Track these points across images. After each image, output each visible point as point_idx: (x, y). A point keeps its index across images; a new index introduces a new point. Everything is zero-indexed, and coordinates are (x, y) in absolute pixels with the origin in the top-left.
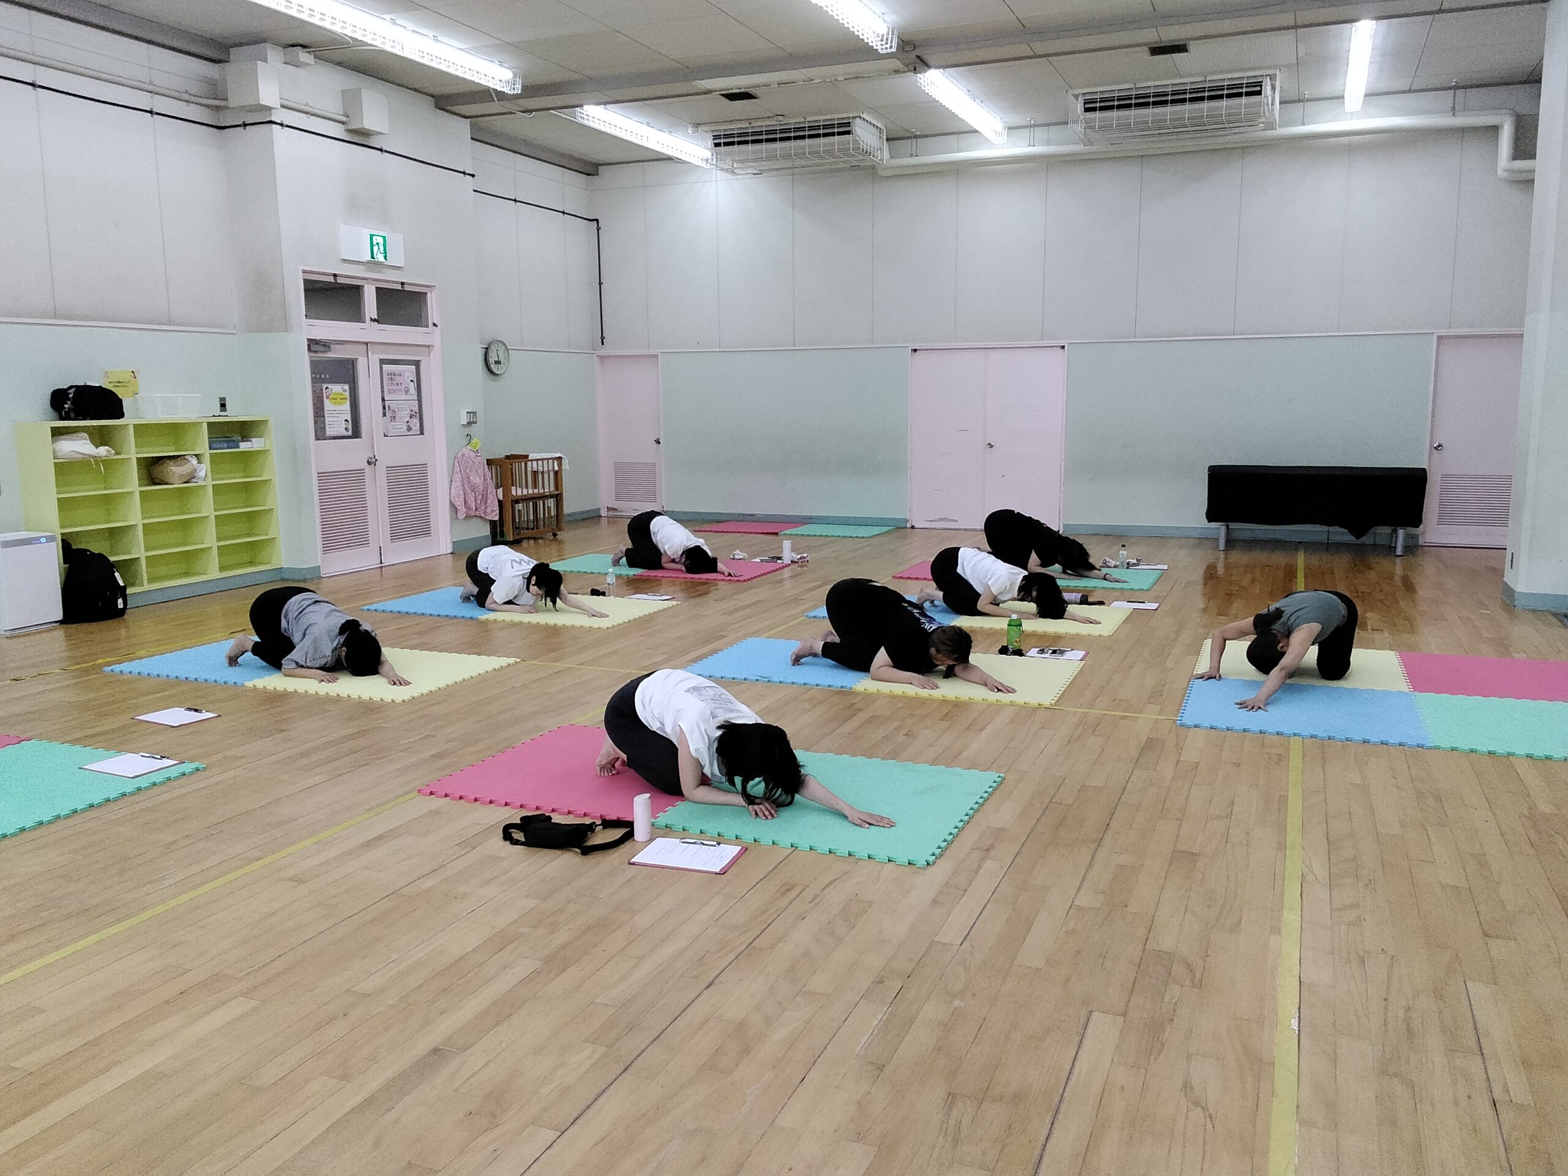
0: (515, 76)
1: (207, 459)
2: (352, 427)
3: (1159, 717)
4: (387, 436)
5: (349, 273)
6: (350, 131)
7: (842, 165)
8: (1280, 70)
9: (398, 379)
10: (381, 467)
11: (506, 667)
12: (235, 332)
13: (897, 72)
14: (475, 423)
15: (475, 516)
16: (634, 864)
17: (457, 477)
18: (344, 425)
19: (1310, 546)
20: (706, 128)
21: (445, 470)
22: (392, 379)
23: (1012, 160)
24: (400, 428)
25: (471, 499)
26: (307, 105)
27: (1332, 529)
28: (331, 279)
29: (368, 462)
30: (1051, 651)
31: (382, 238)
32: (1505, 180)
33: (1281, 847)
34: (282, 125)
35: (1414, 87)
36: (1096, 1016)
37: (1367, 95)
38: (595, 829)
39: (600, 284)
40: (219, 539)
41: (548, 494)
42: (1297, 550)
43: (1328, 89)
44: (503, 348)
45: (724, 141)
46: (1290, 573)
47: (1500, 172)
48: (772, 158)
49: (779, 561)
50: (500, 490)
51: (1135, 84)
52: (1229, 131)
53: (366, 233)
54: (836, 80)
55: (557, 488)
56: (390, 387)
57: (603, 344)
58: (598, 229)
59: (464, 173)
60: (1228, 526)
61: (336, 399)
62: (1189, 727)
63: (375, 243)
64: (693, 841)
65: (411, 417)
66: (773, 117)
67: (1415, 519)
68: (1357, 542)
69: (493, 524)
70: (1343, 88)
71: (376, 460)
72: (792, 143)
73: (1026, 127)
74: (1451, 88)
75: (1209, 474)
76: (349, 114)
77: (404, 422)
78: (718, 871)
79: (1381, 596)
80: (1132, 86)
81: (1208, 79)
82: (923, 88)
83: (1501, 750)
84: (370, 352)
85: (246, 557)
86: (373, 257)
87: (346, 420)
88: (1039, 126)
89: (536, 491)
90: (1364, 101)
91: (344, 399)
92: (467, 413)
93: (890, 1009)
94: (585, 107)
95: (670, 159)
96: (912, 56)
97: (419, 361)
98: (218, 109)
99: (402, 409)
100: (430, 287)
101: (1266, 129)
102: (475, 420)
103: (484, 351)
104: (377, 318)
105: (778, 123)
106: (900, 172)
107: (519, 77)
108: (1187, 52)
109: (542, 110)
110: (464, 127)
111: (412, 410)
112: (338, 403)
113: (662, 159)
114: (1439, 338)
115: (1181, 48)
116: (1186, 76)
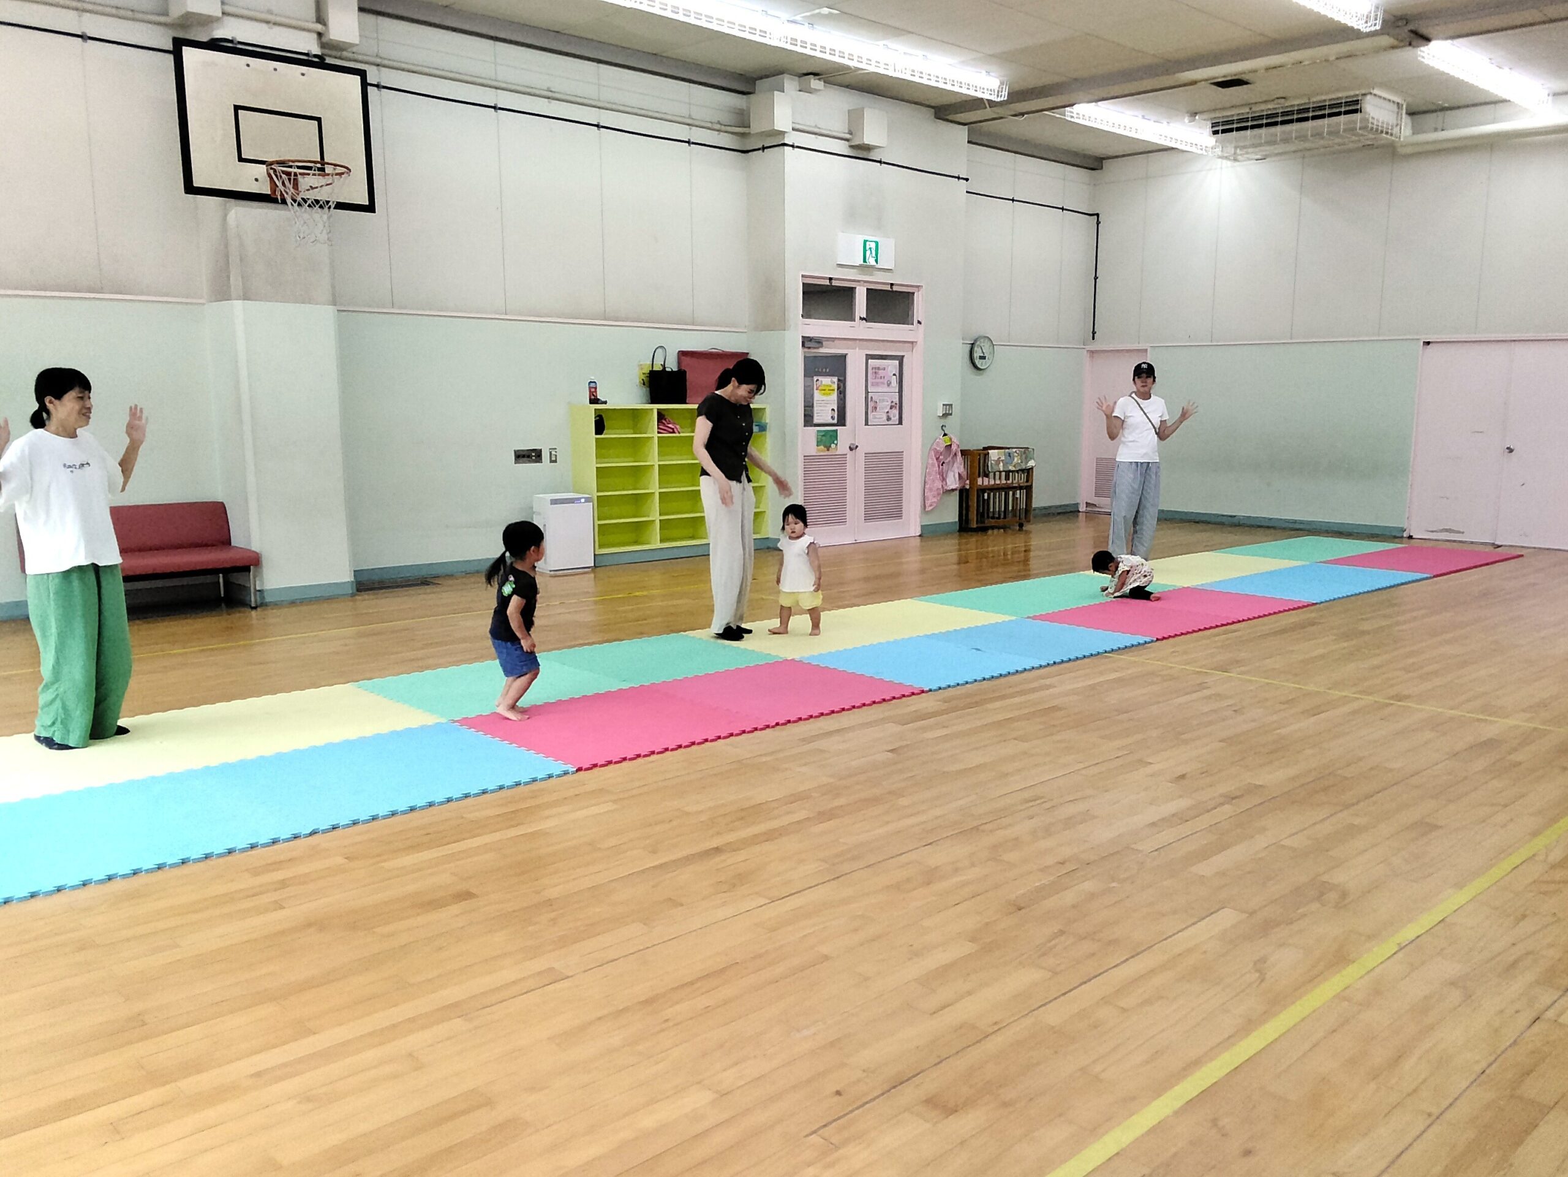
0: (1002, 83)
2: (838, 415)
4: (868, 425)
5: (842, 277)
6: (851, 147)
7: (1351, 146)
9: (882, 373)
10: (860, 453)
12: (745, 330)
13: (1393, 47)
18: (830, 413)
20: (1205, 116)
21: (919, 458)
22: (876, 373)
24: (880, 418)
26: (816, 126)
28: (827, 283)
29: (850, 447)
31: (874, 244)
34: (793, 146)
36: (1226, 910)
39: (1096, 278)
41: (1017, 485)
44: (989, 343)
45: (1223, 128)
48: (1272, 142)
53: (860, 239)
54: (1326, 60)
55: (1027, 481)
56: (874, 381)
57: (1093, 339)
58: (1098, 223)
59: (959, 178)
61: (824, 390)
63: (868, 247)
65: (891, 408)
66: (1273, 100)
71: (857, 446)
72: (1295, 126)
76: (853, 132)
77: (884, 412)
82: (1426, 63)
84: (858, 348)
86: (865, 261)
87: (833, 410)
89: (1004, 482)
91: (833, 390)
92: (944, 405)
94: (1076, 106)
95: (1173, 149)
96: (1405, 31)
97: (903, 356)
98: (743, 135)
99: (883, 400)
100: (918, 287)
102: (950, 412)
103: (969, 346)
104: (865, 317)
105: (1280, 106)
106: (1421, 148)
107: (1006, 85)
109: (1034, 112)
110: (962, 134)
111: (892, 402)
112: (827, 394)
113: (1166, 150)
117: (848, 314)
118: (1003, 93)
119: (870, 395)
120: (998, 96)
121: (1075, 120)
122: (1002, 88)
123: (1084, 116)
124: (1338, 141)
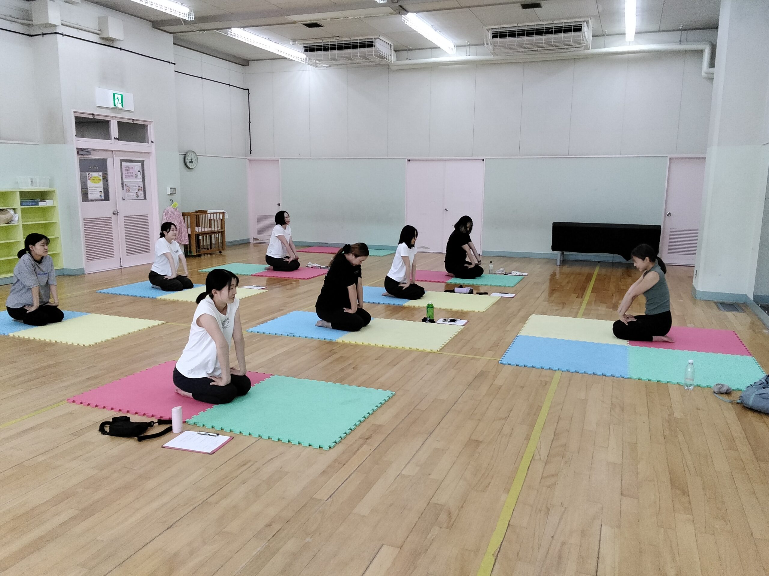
0: (191, 11)
1: (19, 211)
2: (104, 195)
3: (491, 358)
4: (124, 200)
5: (101, 114)
6: (103, 39)
7: (371, 63)
8: (591, 18)
9: (131, 170)
10: (121, 217)
11: (156, 326)
12: (37, 143)
13: (391, 14)
16: (164, 448)
18: (99, 194)
19: (602, 264)
20: (299, 42)
21: (158, 218)
22: (127, 170)
23: (460, 63)
24: (132, 196)
26: (77, 24)
27: (615, 255)
28: (91, 117)
29: (113, 213)
30: (450, 320)
31: (120, 96)
32: (704, 78)
33: (528, 438)
34: (62, 34)
35: (661, 29)
36: (385, 548)
37: (637, 33)
38: (153, 425)
39: (250, 123)
41: (217, 231)
42: (596, 265)
43: (616, 30)
44: (195, 155)
45: (309, 49)
46: (589, 278)
47: (703, 74)
48: (334, 59)
51: (517, 24)
52: (565, 50)
53: (111, 93)
54: (360, 18)
55: (222, 229)
56: (127, 174)
57: (251, 154)
58: (249, 94)
59: (169, 62)
60: (563, 253)
61: (94, 180)
62: (505, 365)
63: (116, 98)
64: (204, 433)
65: (138, 190)
66: (334, 37)
68: (627, 262)
70: (624, 29)
71: (118, 212)
72: (344, 51)
73: (465, 46)
74: (678, 30)
75: (553, 227)
76: (101, 29)
77: (134, 193)
78: (209, 452)
80: (516, 25)
81: (555, 22)
82: (406, 23)
83: (664, 380)
84: (114, 156)
86: (115, 105)
87: (101, 191)
88: (472, 45)
89: (210, 229)
90: (635, 35)
91: (99, 180)
92: (171, 188)
93: (267, 543)
94: (232, 29)
95: (285, 58)
96: (397, 5)
97: (143, 161)
98: (29, 25)
99: (133, 186)
100: (149, 122)
101: (585, 50)
102: (175, 192)
103: (183, 156)
104: (118, 138)
105: (336, 40)
106: (401, 68)
107: (193, 12)
108: (541, 7)
109: (210, 30)
110: (169, 38)
111: (139, 187)
112: (96, 182)
113: (281, 59)
114: (671, 159)
115: (538, 5)
116: (543, 20)
117: (107, 135)
118: (192, 17)
119: (125, 183)
120: (189, 17)
121: (233, 37)
122: (191, 14)
123: (238, 35)
124: (365, 60)
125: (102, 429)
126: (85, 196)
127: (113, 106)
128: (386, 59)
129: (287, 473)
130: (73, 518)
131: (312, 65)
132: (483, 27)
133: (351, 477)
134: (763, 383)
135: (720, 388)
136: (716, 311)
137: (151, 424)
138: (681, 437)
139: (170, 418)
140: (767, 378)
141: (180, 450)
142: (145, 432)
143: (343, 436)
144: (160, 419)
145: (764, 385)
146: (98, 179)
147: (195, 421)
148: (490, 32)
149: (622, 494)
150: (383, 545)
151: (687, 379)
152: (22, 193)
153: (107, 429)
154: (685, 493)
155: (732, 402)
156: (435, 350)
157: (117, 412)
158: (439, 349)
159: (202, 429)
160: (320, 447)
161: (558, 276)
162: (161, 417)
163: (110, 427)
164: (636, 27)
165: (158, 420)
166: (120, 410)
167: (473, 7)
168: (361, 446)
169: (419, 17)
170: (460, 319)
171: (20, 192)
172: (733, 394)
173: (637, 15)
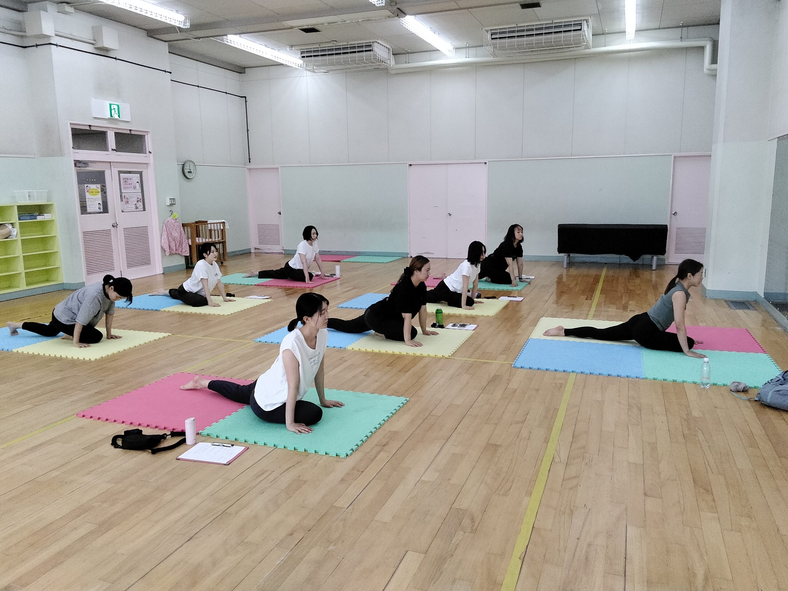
0: (186, 18)
1: (17, 225)
2: (103, 207)
3: (504, 362)
4: (124, 212)
5: (98, 125)
6: (95, 48)
7: (369, 68)
8: (591, 17)
9: (129, 182)
10: (120, 229)
11: (162, 338)
12: (34, 157)
13: (389, 17)
14: (175, 204)
15: (176, 253)
16: (179, 460)
17: (165, 234)
18: (98, 206)
19: (609, 265)
20: (297, 48)
21: (158, 227)
22: (126, 182)
23: (456, 65)
24: (131, 208)
25: (173, 245)
26: (71, 35)
27: (622, 256)
28: (88, 128)
29: (113, 226)
30: (459, 325)
31: (117, 106)
32: (708, 75)
33: (546, 441)
34: (56, 45)
35: (661, 26)
36: (410, 554)
37: (637, 31)
38: (166, 437)
39: (248, 130)
40: (25, 269)
42: (603, 267)
43: (617, 28)
44: (193, 165)
45: (307, 55)
46: (596, 280)
47: (705, 71)
49: (334, 276)
50: (190, 240)
51: (517, 25)
52: (566, 50)
53: (107, 103)
54: (358, 21)
55: (223, 239)
56: (125, 186)
57: (250, 162)
58: (246, 102)
59: (165, 71)
60: (569, 256)
61: (92, 192)
62: (518, 368)
63: (112, 108)
64: (218, 444)
65: (137, 202)
66: (331, 42)
67: (662, 251)
68: (635, 263)
69: (186, 257)
70: (624, 27)
71: (117, 225)
72: (342, 56)
73: (464, 48)
74: (679, 27)
75: (558, 229)
76: (96, 40)
77: (133, 204)
78: (225, 463)
79: (639, 292)
81: (555, 21)
82: (404, 26)
84: (112, 167)
85: (45, 277)
86: (111, 116)
87: (99, 204)
88: (472, 47)
90: (635, 33)
91: (98, 192)
92: (170, 199)
93: (290, 552)
94: (229, 36)
95: (282, 64)
96: (395, 8)
97: (142, 172)
98: (22, 37)
99: (132, 197)
100: (147, 132)
101: (585, 49)
102: (174, 203)
103: (181, 167)
104: (115, 149)
105: (334, 45)
106: (401, 71)
107: (188, 19)
108: (540, 7)
109: (205, 37)
110: (165, 47)
111: (138, 198)
112: (95, 194)
113: (278, 65)
114: (675, 157)
115: (537, 5)
116: (542, 20)
117: (104, 147)
118: (187, 24)
119: (123, 194)
120: (184, 25)
121: (229, 44)
122: (186, 21)
123: (234, 42)
124: (363, 65)
125: (114, 443)
126: (84, 209)
127: (110, 117)
128: (385, 63)
129: (305, 482)
130: (91, 533)
131: (309, 70)
132: (482, 28)
133: (370, 485)
134: (780, 379)
135: (738, 386)
136: (726, 310)
137: (163, 437)
138: (701, 437)
139: (182, 430)
140: (784, 375)
141: (195, 461)
142: (158, 446)
143: (359, 443)
144: (173, 431)
145: (782, 382)
146: (96, 191)
147: (209, 433)
148: (489, 33)
149: (645, 494)
150: (407, 551)
151: (703, 378)
152: (19, 207)
153: (119, 442)
154: (709, 491)
155: (749, 400)
156: (447, 356)
157: (128, 425)
158: (450, 355)
159: (215, 440)
160: (337, 455)
161: (564, 279)
162: (174, 429)
163: (122, 441)
164: (636, 24)
165: (171, 432)
166: (131, 423)
167: (471, 8)
168: (378, 453)
169: (417, 19)
170: (470, 324)
171: (18, 206)
172: (750, 392)
173: (637, 13)
